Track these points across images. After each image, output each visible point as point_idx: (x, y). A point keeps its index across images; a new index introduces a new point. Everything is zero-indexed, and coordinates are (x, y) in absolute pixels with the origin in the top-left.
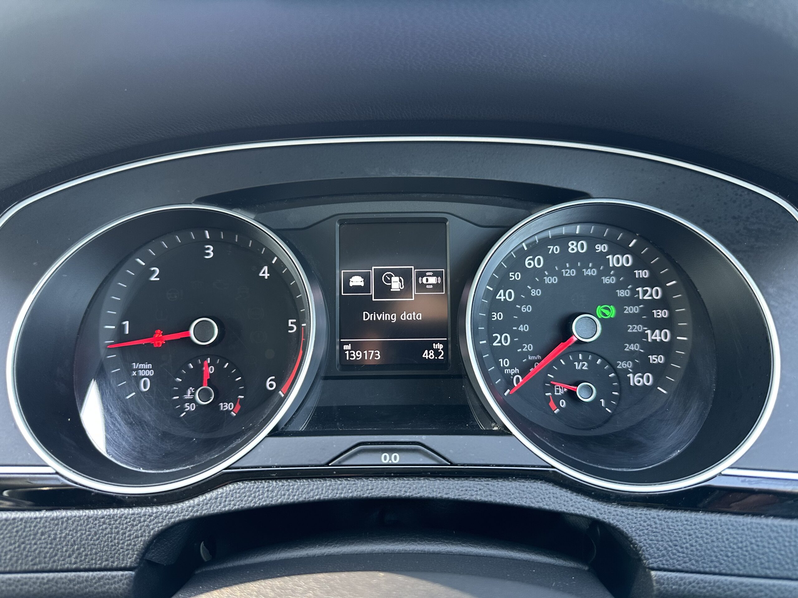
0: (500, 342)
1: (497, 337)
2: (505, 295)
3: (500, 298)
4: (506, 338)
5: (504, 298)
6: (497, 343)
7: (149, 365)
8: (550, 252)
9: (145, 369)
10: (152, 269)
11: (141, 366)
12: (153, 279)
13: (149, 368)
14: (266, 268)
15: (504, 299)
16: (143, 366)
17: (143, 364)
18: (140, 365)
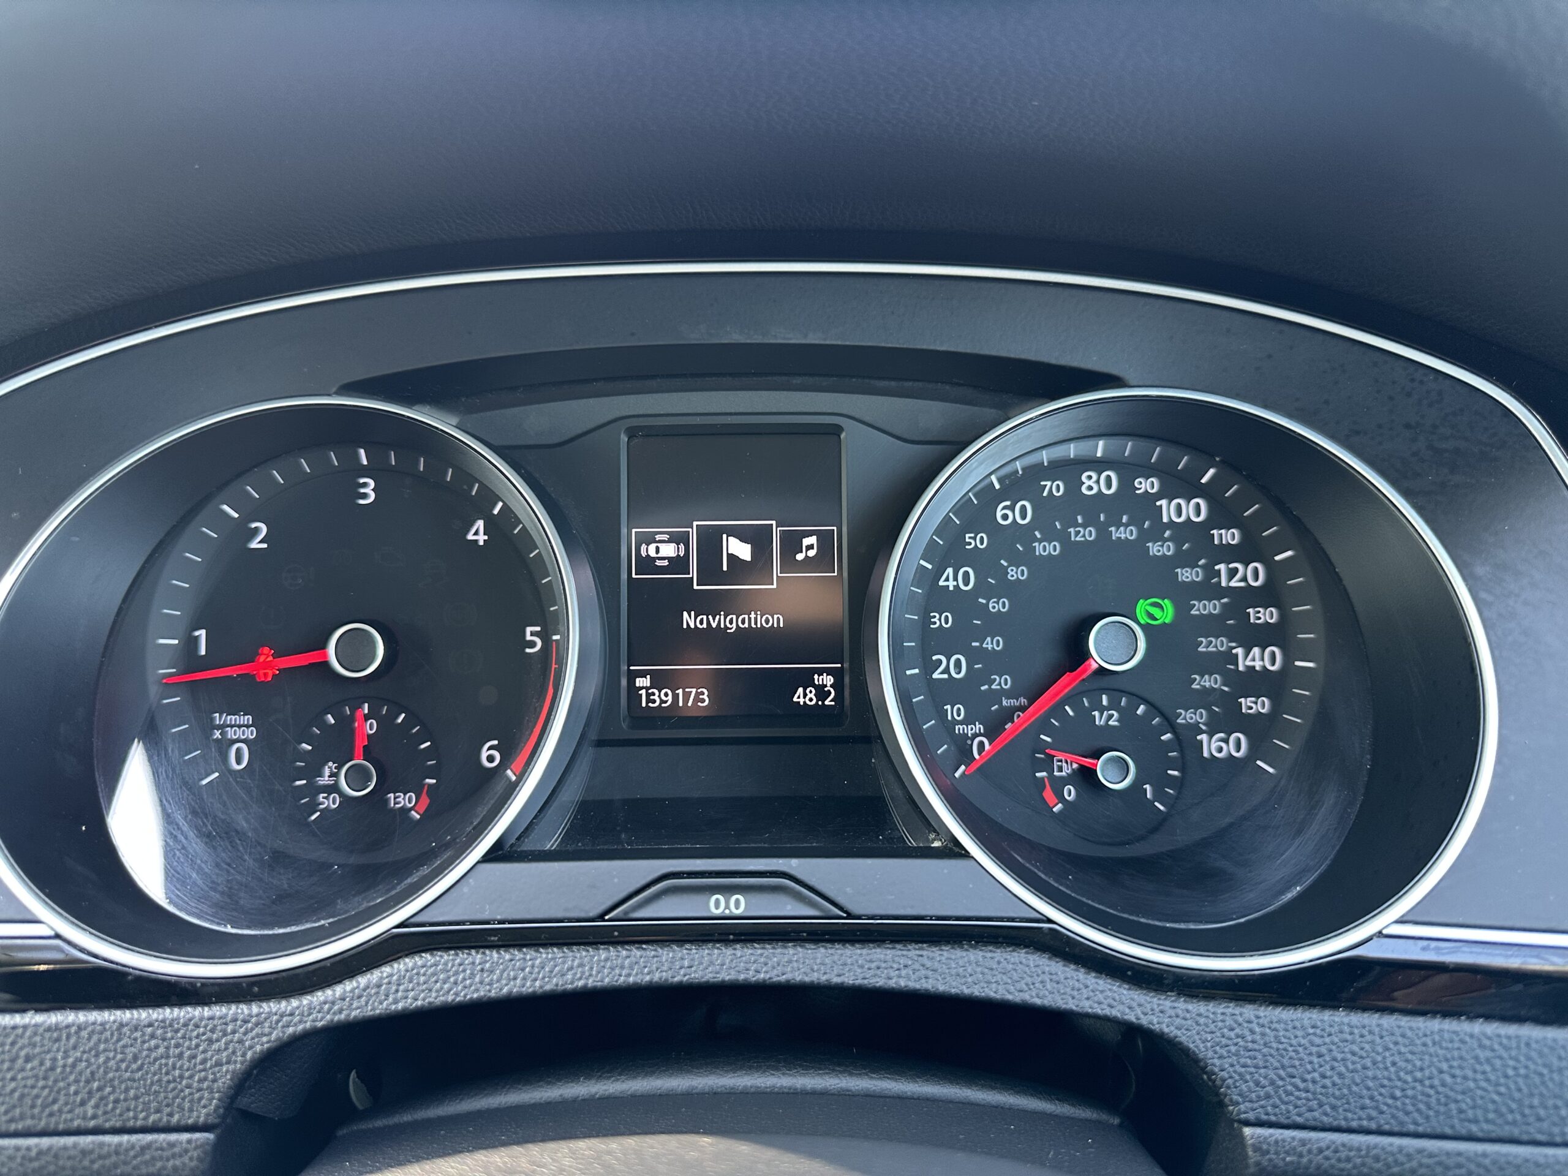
0: (947, 670)
1: (940, 662)
2: (956, 579)
3: (946, 583)
4: (958, 664)
5: (955, 583)
6: (942, 673)
7: (246, 717)
8: (1045, 494)
9: (239, 726)
10: (253, 525)
11: (231, 719)
12: (254, 545)
13: (246, 723)
14: (480, 524)
15: (954, 586)
16: (235, 720)
17: (234, 715)
18: (229, 717)
